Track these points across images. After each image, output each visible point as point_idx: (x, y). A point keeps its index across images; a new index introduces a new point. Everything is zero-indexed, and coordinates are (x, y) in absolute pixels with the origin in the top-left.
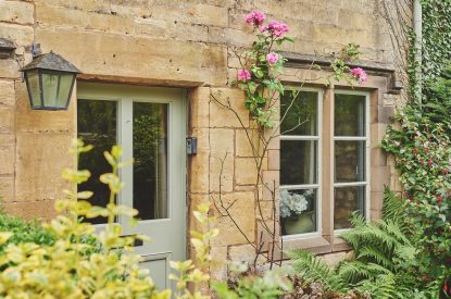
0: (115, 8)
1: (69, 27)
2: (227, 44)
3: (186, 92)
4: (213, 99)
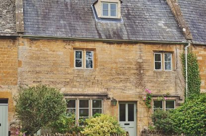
0: (124, 91)
1: (117, 95)
2: (143, 94)
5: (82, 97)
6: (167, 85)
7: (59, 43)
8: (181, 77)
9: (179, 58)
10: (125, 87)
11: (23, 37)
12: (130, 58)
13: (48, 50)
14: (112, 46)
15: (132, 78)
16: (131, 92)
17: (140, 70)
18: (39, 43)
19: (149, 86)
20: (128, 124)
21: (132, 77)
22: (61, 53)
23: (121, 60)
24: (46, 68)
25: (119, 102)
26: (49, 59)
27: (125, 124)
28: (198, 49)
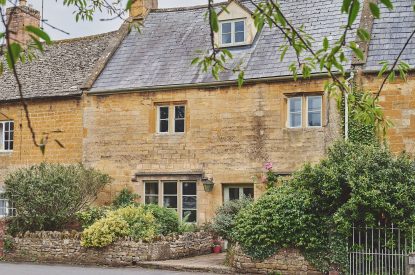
0: (230, 167)
1: (219, 173)
2: (262, 172)
4: (257, 187)
7: (134, 98)
9: (333, 103)
10: (233, 160)
11: (88, 94)
12: (242, 110)
13: (119, 109)
14: (213, 93)
15: (246, 145)
16: (242, 169)
17: (259, 131)
19: (273, 156)
21: (245, 142)
22: (136, 113)
23: (227, 115)
25: (224, 185)
26: (122, 122)
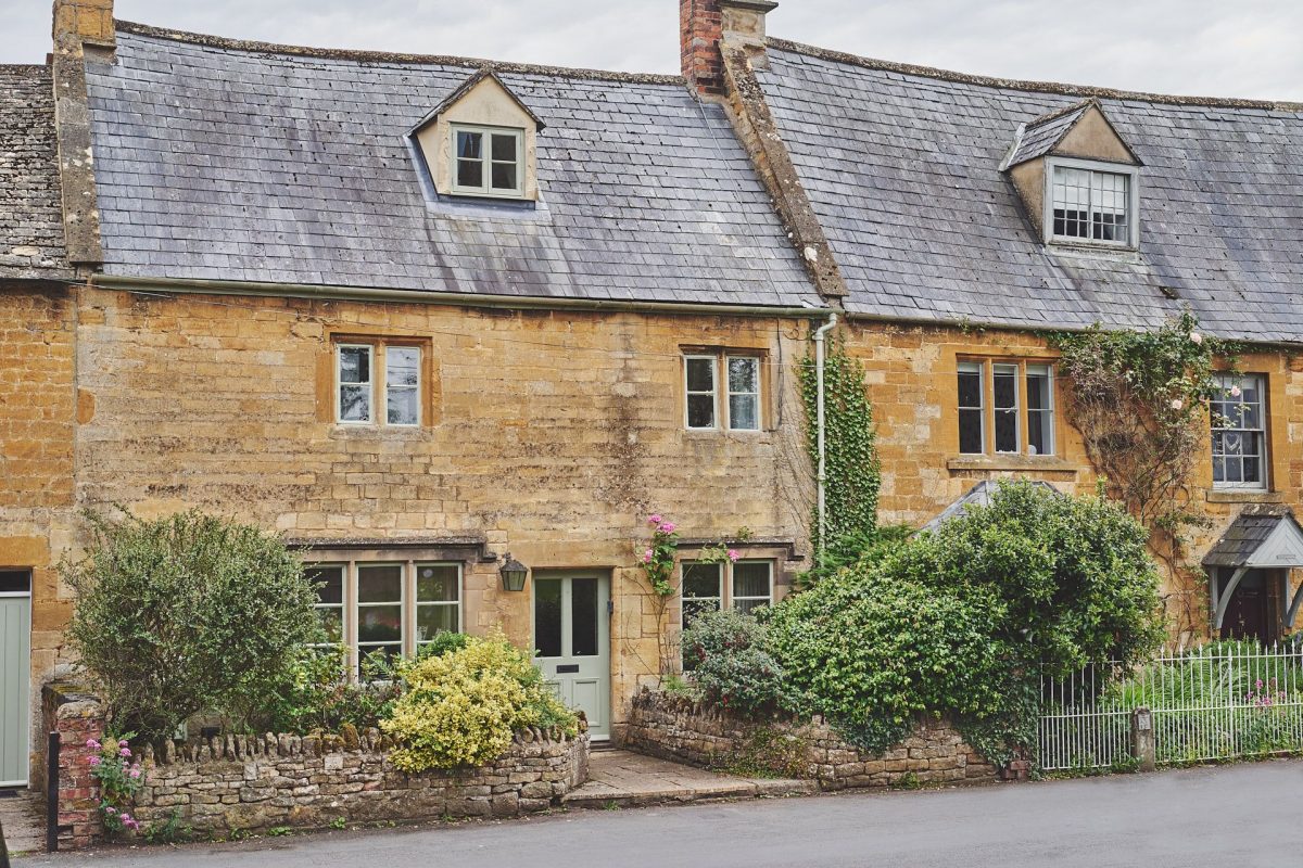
0: (555, 526)
1: (526, 541)
2: (636, 538)
3: (608, 571)
4: (624, 576)
5: (371, 556)
6: (740, 495)
7: (265, 312)
8: (800, 460)
9: (790, 379)
10: (562, 506)
11: (97, 285)
12: (582, 376)
13: (215, 343)
14: (503, 324)
15: (592, 467)
16: (585, 528)
17: (625, 432)
18: (175, 313)
19: (662, 501)
20: (574, 669)
21: (591, 461)
23: (542, 387)
24: (207, 428)
25: (535, 571)
26: (221, 383)
27: (562, 669)
28: (871, 337)
